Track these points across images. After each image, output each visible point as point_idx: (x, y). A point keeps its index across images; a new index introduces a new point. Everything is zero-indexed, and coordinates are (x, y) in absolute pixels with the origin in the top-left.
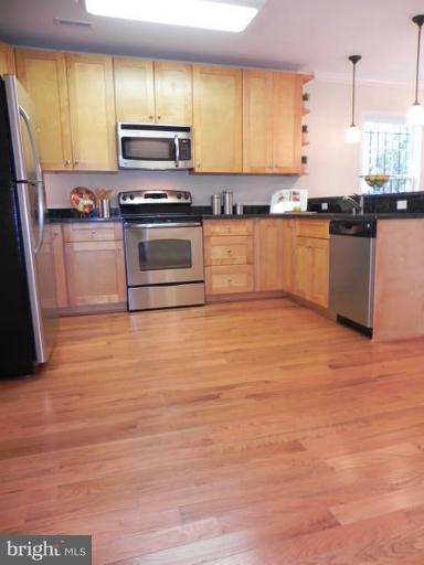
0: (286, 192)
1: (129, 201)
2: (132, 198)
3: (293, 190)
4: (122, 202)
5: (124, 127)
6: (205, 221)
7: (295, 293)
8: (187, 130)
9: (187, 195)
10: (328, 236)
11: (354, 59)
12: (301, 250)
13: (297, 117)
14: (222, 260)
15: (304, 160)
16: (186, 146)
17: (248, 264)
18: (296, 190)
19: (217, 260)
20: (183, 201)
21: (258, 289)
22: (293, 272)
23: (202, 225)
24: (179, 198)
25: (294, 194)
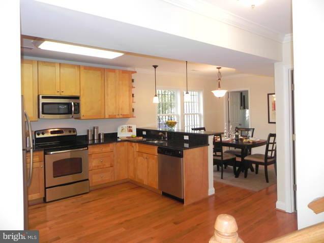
0: (125, 126)
1: (41, 136)
2: (43, 134)
3: (129, 125)
4: (37, 136)
5: (43, 97)
6: (89, 146)
7: (137, 180)
8: (77, 98)
9: (74, 130)
10: (157, 154)
11: (155, 67)
12: (140, 159)
13: (130, 91)
14: (98, 166)
15: (133, 110)
16: (77, 106)
17: (111, 167)
18: (130, 125)
19: (95, 166)
20: (72, 134)
21: (115, 180)
22: (135, 169)
23: (88, 149)
24: (70, 132)
25: (129, 127)
